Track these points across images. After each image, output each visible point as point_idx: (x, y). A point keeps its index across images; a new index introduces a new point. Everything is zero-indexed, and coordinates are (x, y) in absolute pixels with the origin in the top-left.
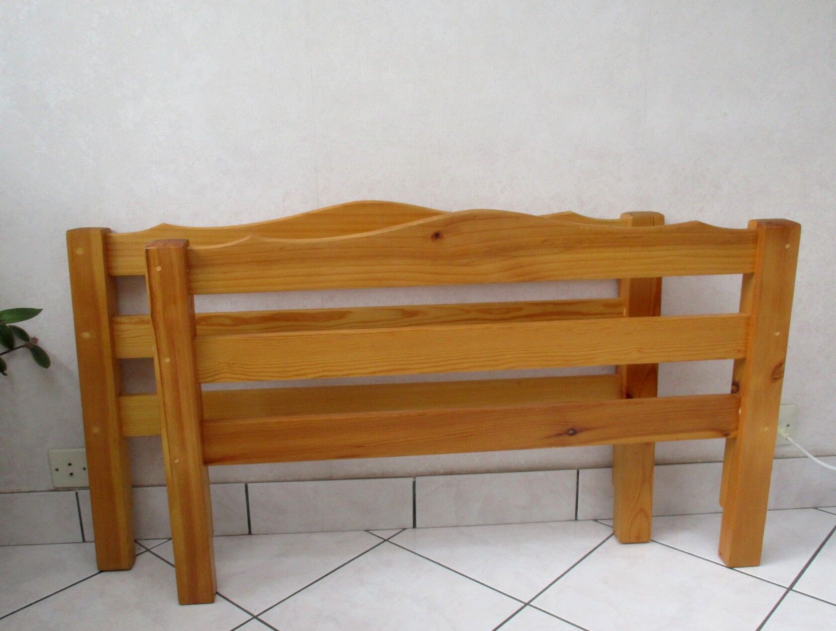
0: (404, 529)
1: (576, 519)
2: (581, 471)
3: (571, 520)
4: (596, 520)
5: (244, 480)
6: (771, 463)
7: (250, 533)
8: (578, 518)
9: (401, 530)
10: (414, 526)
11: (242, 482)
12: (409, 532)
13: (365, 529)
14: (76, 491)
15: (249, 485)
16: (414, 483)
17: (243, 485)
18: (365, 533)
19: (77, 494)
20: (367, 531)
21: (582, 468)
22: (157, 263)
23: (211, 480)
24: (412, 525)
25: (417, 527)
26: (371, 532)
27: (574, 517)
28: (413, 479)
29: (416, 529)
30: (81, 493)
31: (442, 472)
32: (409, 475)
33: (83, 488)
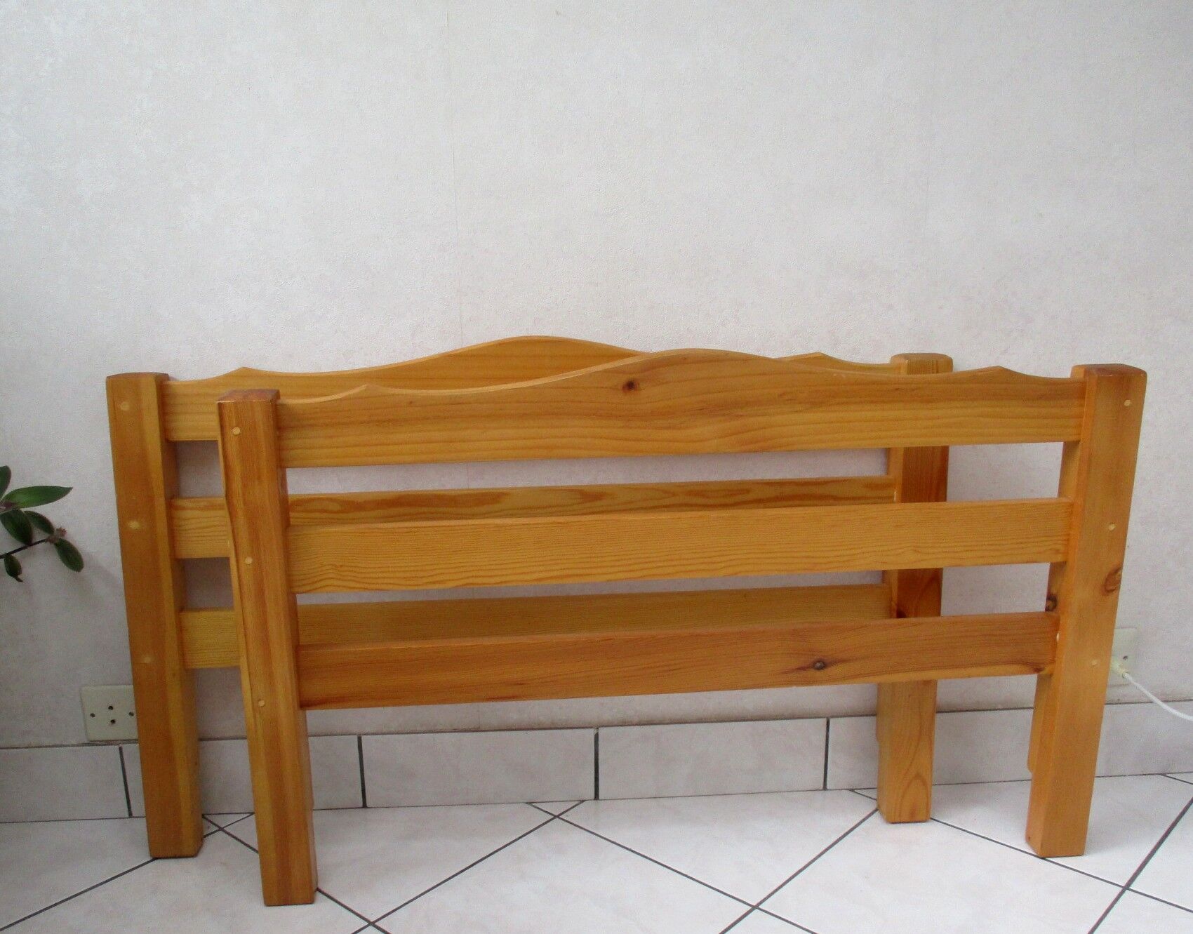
0: (583, 801)
1: (825, 788)
2: (832, 721)
3: (818, 791)
4: (852, 790)
5: (357, 731)
6: (1101, 710)
7: (365, 806)
8: (828, 788)
9: (576, 803)
10: (597, 797)
11: (354, 735)
12: (590, 805)
13: (526, 801)
14: (120, 745)
15: (363, 738)
16: (597, 737)
17: (355, 738)
18: (527, 806)
19: (121, 749)
20: (530, 803)
21: (833, 717)
22: (234, 424)
23: (309, 731)
24: (592, 797)
25: (600, 798)
26: (534, 804)
27: (821, 786)
28: (596, 732)
29: (599, 802)
30: (126, 748)
31: (635, 721)
32: (590, 726)
33: (129, 741)
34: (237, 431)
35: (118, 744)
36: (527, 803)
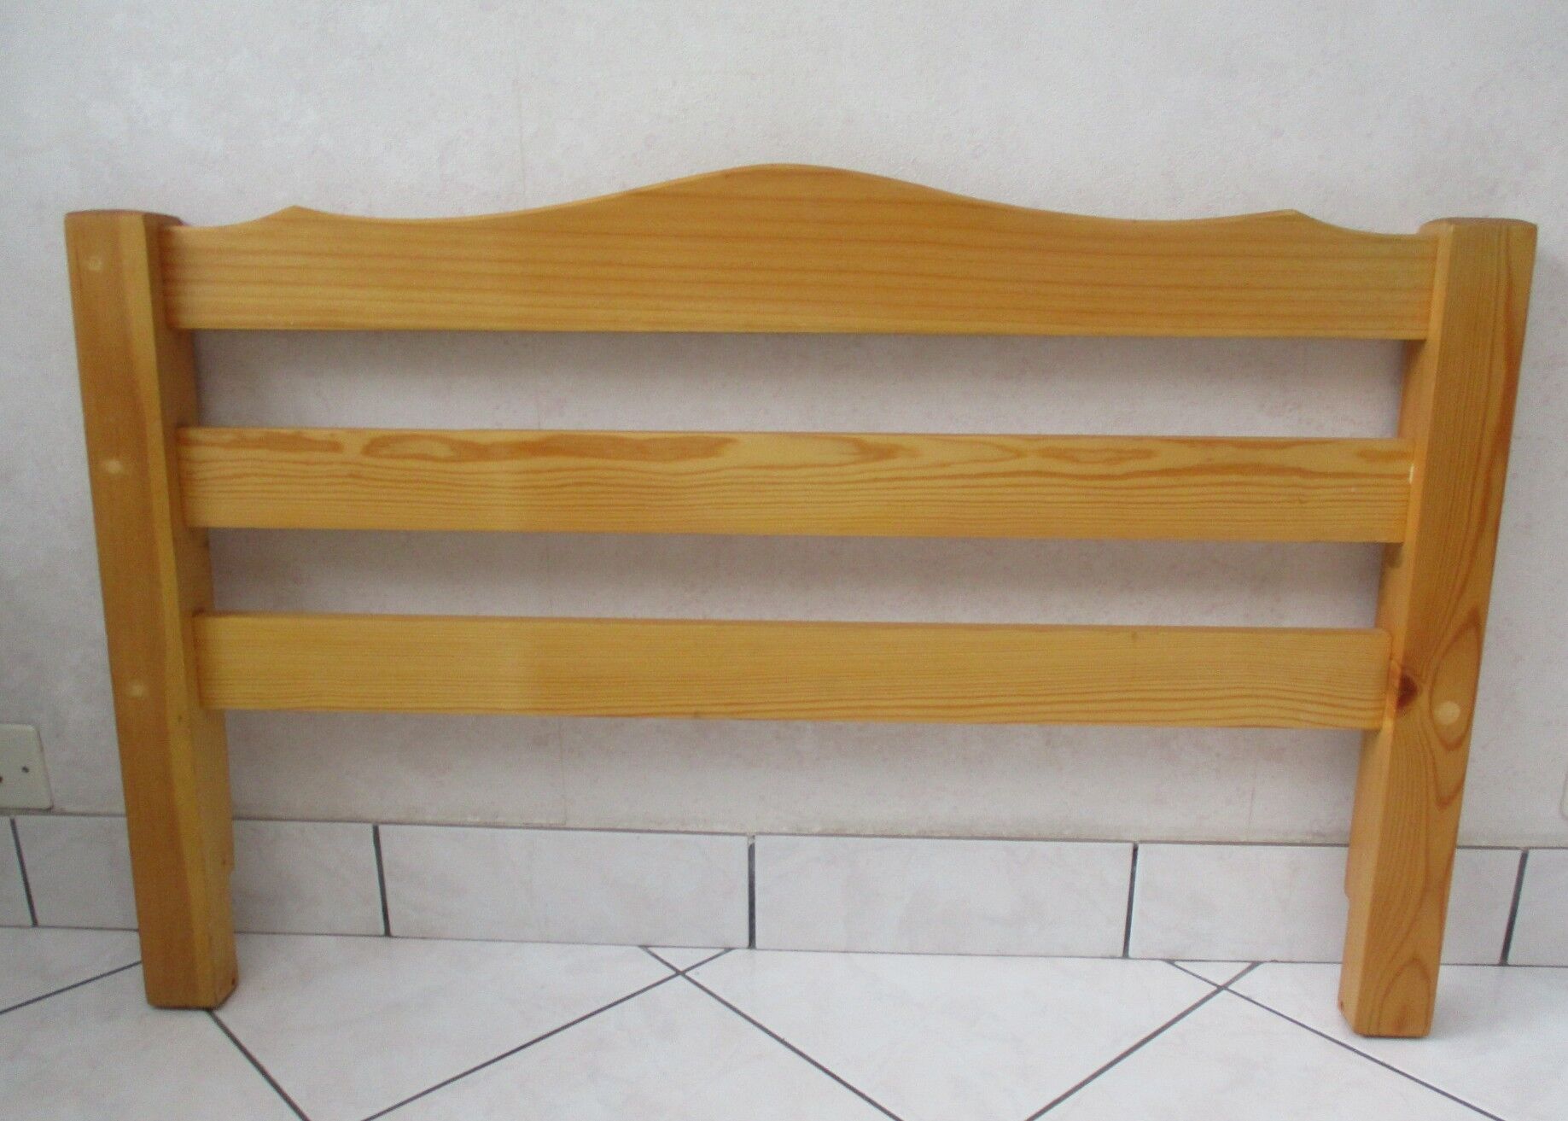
0: (728, 950)
1: (1125, 955)
2: (1141, 848)
3: (1113, 957)
4: (1171, 962)
5: (372, 817)
7: (388, 933)
8: (1131, 953)
9: (721, 951)
10: (752, 944)
11: (367, 822)
12: (742, 954)
13: (640, 944)
14: (13, 816)
15: (382, 828)
16: (751, 850)
17: (369, 828)
18: (641, 952)
19: (13, 823)
20: (645, 947)
21: (1142, 842)
24: (746, 941)
25: (758, 946)
26: (650, 949)
27: (1120, 952)
28: (750, 843)
29: (753, 952)
30: (21, 820)
31: (817, 829)
32: (742, 832)
33: (27, 811)
35: (9, 815)
36: (641, 946)
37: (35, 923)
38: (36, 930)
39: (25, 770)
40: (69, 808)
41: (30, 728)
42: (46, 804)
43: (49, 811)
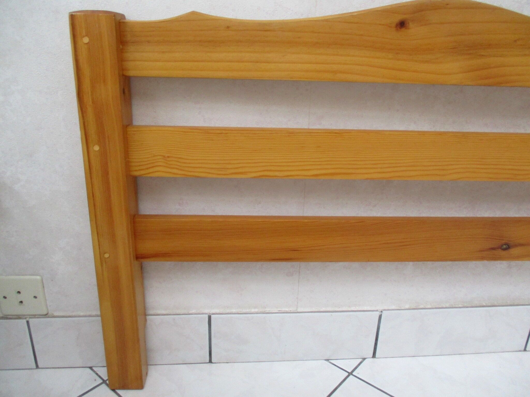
0: (366, 359)
1: (525, 350)
3: (520, 351)
5: (207, 311)
7: (210, 362)
8: (527, 349)
10: (374, 356)
11: (206, 314)
12: (369, 362)
14: (27, 319)
15: (212, 316)
16: (380, 317)
17: (206, 317)
18: (326, 362)
19: (28, 322)
20: (328, 360)
22: (84, 33)
24: (371, 355)
25: (376, 357)
26: (330, 361)
27: (523, 348)
28: (380, 314)
29: (375, 359)
30: (32, 321)
31: (407, 307)
32: (376, 309)
33: (34, 316)
34: (86, 40)
35: (26, 318)
36: (325, 360)
37: (37, 367)
38: (38, 370)
39: (35, 297)
40: (56, 314)
41: (38, 277)
42: (45, 312)
43: (46, 315)
